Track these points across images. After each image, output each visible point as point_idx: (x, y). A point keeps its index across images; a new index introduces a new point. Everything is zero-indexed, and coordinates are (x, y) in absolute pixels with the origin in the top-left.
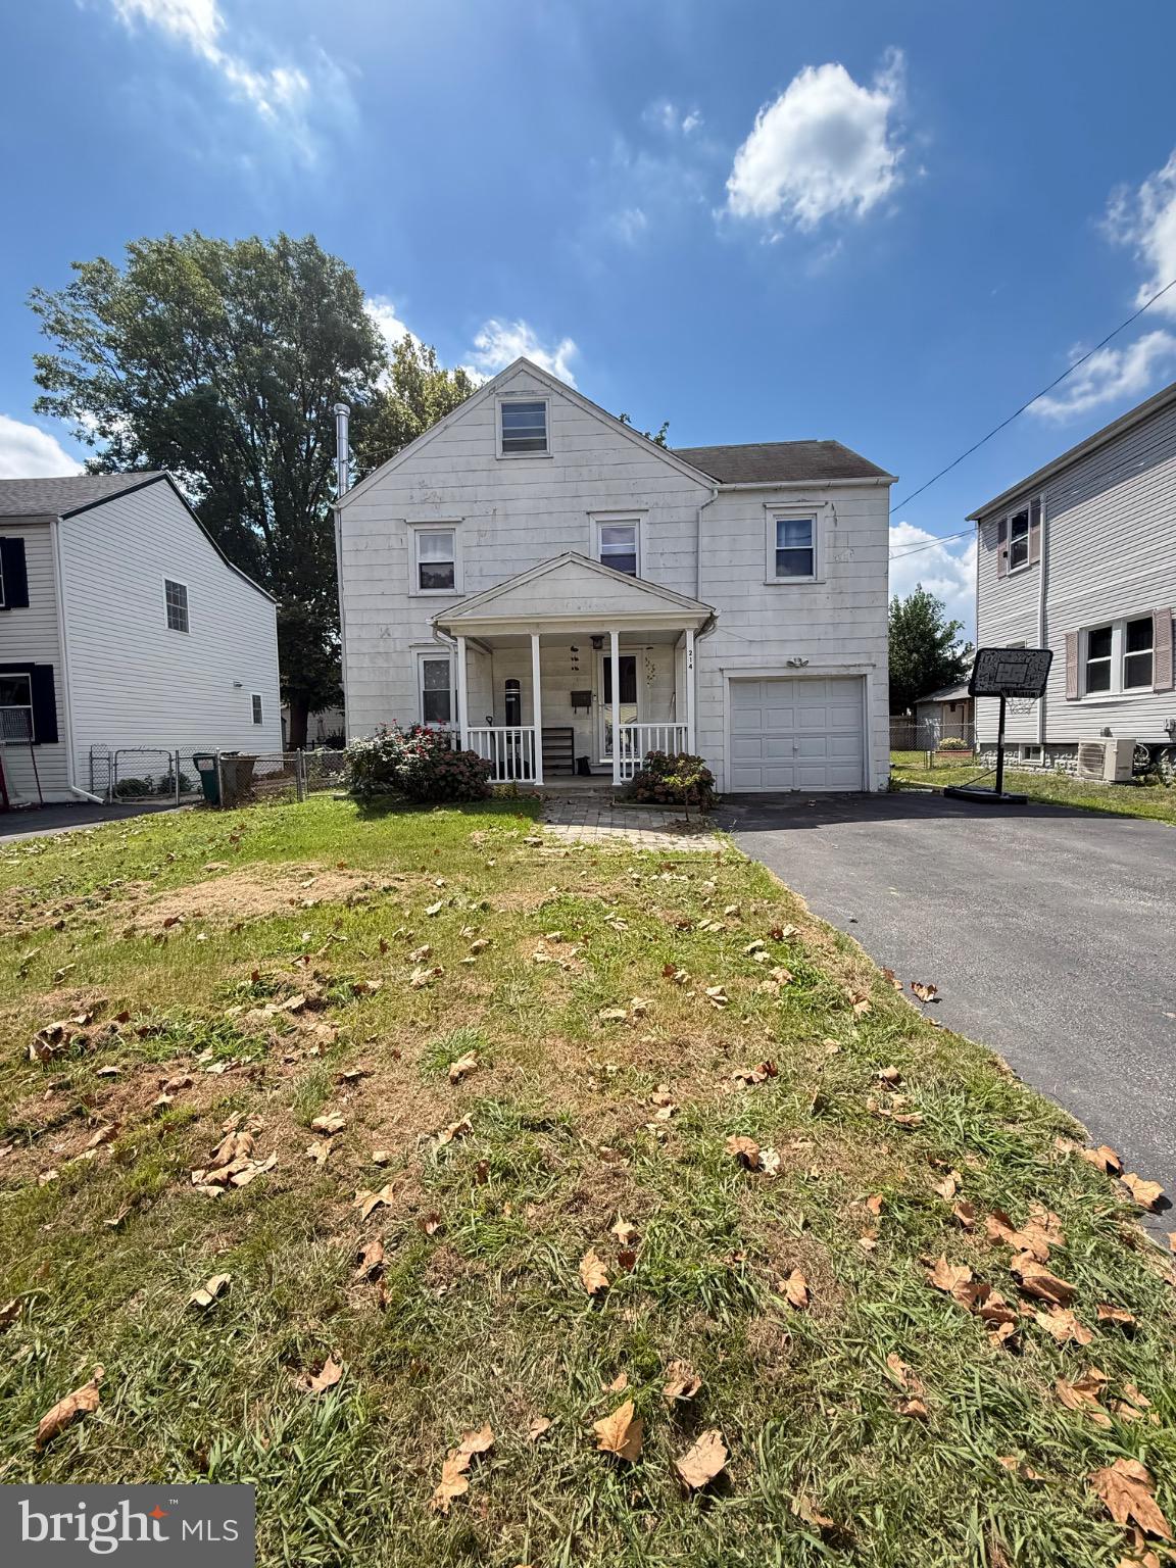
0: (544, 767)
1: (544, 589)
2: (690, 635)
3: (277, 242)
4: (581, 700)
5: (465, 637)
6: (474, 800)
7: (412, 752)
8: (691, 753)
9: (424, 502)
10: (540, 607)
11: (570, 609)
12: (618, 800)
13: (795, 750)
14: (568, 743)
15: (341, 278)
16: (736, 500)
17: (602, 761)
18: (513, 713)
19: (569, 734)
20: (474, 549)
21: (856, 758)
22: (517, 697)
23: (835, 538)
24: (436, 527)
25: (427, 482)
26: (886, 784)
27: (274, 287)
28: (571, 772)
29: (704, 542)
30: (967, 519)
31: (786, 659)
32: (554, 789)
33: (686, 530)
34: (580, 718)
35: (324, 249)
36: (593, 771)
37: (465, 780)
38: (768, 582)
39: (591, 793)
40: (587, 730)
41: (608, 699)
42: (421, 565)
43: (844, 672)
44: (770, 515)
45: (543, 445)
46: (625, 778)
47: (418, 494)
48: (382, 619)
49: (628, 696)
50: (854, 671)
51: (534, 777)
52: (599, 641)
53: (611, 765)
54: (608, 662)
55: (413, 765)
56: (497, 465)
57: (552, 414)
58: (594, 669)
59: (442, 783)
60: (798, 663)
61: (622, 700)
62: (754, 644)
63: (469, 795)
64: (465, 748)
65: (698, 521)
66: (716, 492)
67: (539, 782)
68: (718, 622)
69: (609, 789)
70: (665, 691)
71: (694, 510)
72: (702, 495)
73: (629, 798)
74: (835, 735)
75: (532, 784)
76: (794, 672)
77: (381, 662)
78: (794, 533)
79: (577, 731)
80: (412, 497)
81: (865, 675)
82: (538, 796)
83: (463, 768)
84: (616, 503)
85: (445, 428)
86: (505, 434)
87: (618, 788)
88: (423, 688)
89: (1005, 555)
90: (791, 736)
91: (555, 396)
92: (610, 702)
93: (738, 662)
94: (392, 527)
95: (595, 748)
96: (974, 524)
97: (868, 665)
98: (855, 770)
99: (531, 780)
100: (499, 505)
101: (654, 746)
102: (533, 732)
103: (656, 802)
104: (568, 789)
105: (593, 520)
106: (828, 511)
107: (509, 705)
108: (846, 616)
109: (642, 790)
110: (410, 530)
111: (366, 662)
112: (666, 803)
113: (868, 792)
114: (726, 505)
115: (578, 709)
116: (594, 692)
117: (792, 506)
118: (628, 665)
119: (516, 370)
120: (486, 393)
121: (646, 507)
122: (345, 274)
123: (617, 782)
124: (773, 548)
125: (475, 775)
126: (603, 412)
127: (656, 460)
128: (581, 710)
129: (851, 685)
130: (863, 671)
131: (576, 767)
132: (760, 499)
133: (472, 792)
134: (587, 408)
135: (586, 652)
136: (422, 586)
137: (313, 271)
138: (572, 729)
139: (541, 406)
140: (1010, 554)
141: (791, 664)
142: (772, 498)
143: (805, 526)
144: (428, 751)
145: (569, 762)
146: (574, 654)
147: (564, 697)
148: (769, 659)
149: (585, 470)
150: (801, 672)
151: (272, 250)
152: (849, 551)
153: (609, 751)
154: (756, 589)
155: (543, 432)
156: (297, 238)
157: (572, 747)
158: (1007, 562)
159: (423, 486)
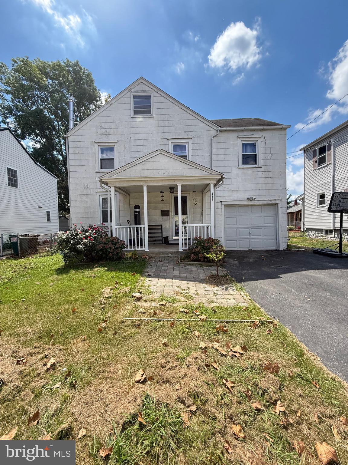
0: (149, 241)
1: (149, 165)
2: (212, 186)
3: (66, 62)
4: (165, 213)
5: (114, 186)
6: (116, 260)
7: (86, 239)
8: (213, 237)
9: (102, 134)
10: (147, 174)
11: (160, 174)
12: (182, 259)
13: (250, 233)
14: (160, 231)
15: (87, 75)
16: (226, 134)
17: (174, 238)
18: (138, 220)
19: (160, 227)
20: (122, 153)
21: (274, 237)
22: (139, 212)
23: (265, 150)
24: (107, 144)
25: (103, 126)
26: (286, 247)
27: (64, 76)
28: (161, 242)
29: (214, 150)
30: (300, 150)
31: (246, 197)
32: (153, 253)
33: (207, 146)
34: (165, 221)
35: (81, 65)
36: (170, 242)
37: (111, 251)
38: (240, 167)
39: (170, 255)
40: (168, 226)
41: (177, 213)
42: (101, 159)
43: (269, 202)
44: (240, 140)
45: (149, 112)
46: (184, 248)
47: (99, 131)
48: (85, 181)
49: (184, 212)
50: (273, 202)
51: (145, 247)
52: (173, 189)
53: (178, 240)
54: (176, 199)
55: (85, 245)
56: (131, 120)
57: (153, 100)
58: (170, 201)
59: (101, 253)
60: (251, 199)
61: (182, 214)
62: (234, 192)
63: (113, 258)
64: (114, 235)
65: (211, 143)
66: (219, 131)
67: (147, 249)
68: (224, 180)
69: (178, 253)
70: (199, 210)
71: (209, 138)
72: (213, 132)
73: (186, 258)
74: (266, 227)
75: (144, 251)
76: (250, 203)
77: (84, 198)
78: (249, 148)
79: (164, 226)
80: (97, 132)
81: (278, 204)
82: (146, 257)
83: (111, 245)
84: (179, 135)
85: (111, 105)
86: (135, 107)
87: (181, 253)
88: (101, 209)
89: (316, 162)
90: (248, 228)
91: (155, 93)
92: (178, 214)
93: (228, 199)
94: (89, 144)
95: (171, 233)
96: (302, 151)
97: (278, 200)
98: (274, 241)
99: (143, 249)
100: (132, 136)
101: (197, 235)
102: (144, 228)
103: (199, 261)
104: (159, 253)
105: (170, 142)
106: (262, 139)
107: (136, 216)
108: (270, 181)
109: (192, 255)
110: (96, 145)
111: (79, 198)
112: (204, 261)
113: (279, 251)
114: (223, 137)
115: (164, 217)
116: (170, 210)
117: (248, 137)
118: (184, 200)
119: (139, 82)
120: (127, 91)
121: (190, 137)
122: (88, 74)
123: (181, 249)
124: (241, 153)
125: (117, 248)
126: (174, 99)
127: (195, 118)
128: (165, 218)
129: (272, 207)
130: (277, 202)
131: (163, 240)
132: (236, 134)
133: (115, 257)
134: (168, 98)
135: (167, 194)
136: (101, 168)
137: (78, 72)
138: (161, 225)
139: (149, 97)
140: (318, 161)
141: (249, 199)
142: (241, 135)
143: (253, 146)
144: (94, 238)
145: (161, 238)
146: (162, 194)
147: (159, 213)
148: (240, 197)
149: (167, 122)
150: (252, 203)
151: (64, 64)
152: (270, 155)
153: (177, 233)
154: (235, 170)
155: (150, 107)
156: (72, 61)
157: (162, 233)
158: (317, 164)
159: (102, 128)
